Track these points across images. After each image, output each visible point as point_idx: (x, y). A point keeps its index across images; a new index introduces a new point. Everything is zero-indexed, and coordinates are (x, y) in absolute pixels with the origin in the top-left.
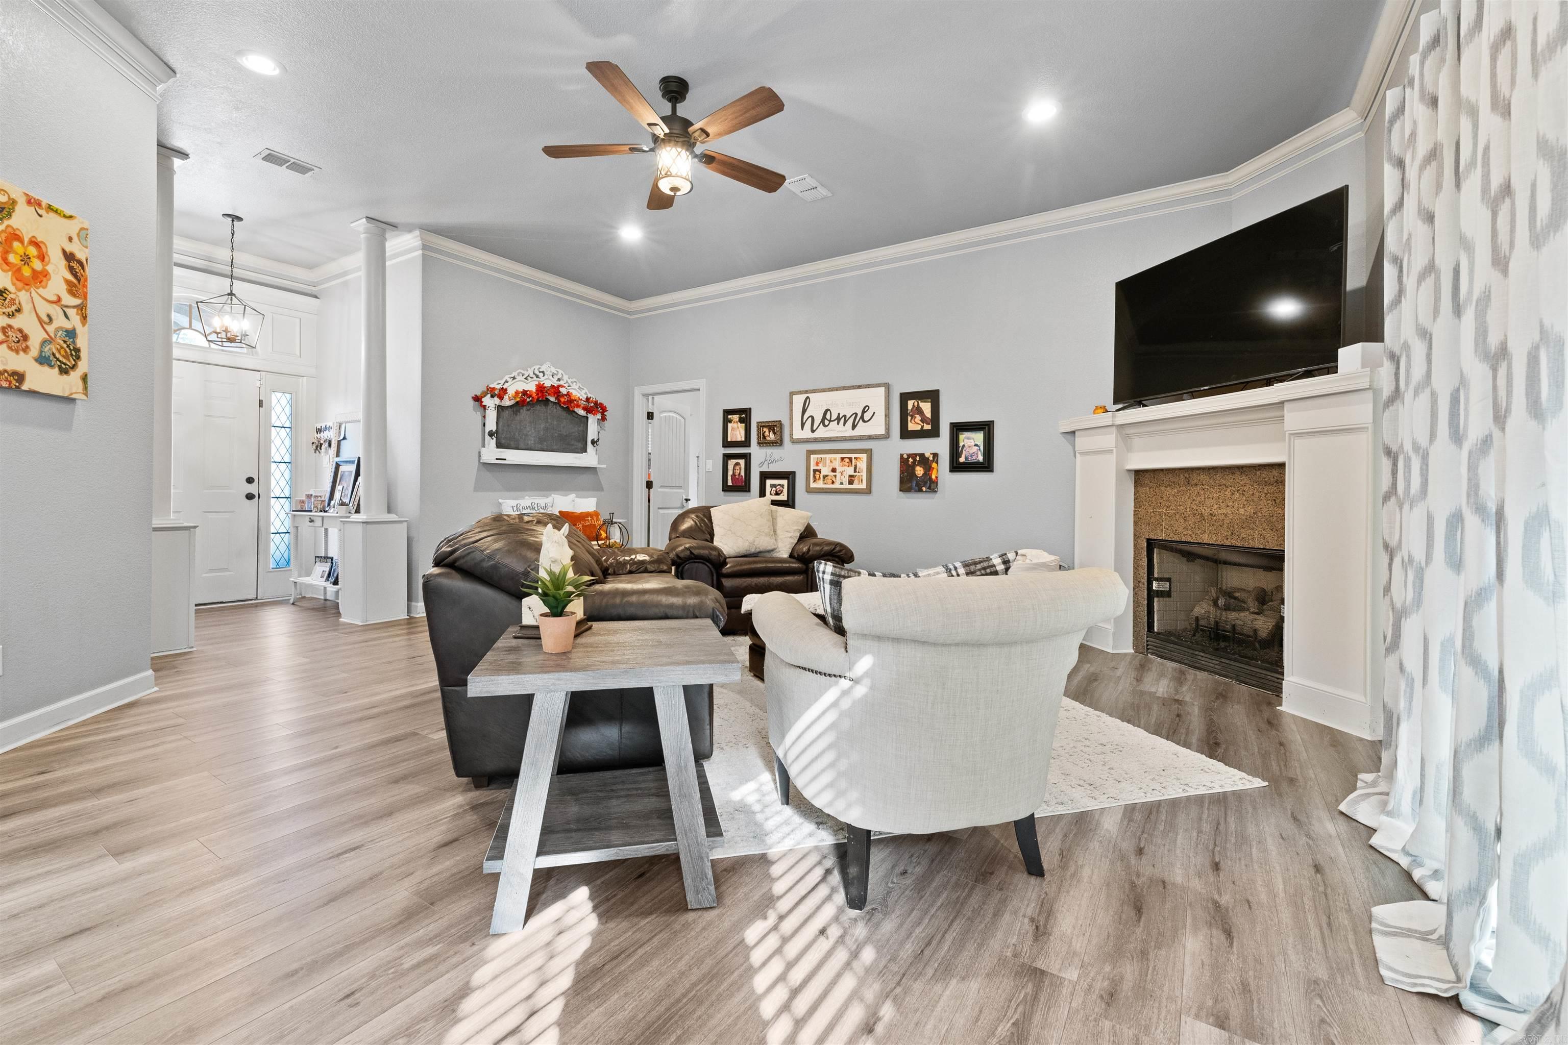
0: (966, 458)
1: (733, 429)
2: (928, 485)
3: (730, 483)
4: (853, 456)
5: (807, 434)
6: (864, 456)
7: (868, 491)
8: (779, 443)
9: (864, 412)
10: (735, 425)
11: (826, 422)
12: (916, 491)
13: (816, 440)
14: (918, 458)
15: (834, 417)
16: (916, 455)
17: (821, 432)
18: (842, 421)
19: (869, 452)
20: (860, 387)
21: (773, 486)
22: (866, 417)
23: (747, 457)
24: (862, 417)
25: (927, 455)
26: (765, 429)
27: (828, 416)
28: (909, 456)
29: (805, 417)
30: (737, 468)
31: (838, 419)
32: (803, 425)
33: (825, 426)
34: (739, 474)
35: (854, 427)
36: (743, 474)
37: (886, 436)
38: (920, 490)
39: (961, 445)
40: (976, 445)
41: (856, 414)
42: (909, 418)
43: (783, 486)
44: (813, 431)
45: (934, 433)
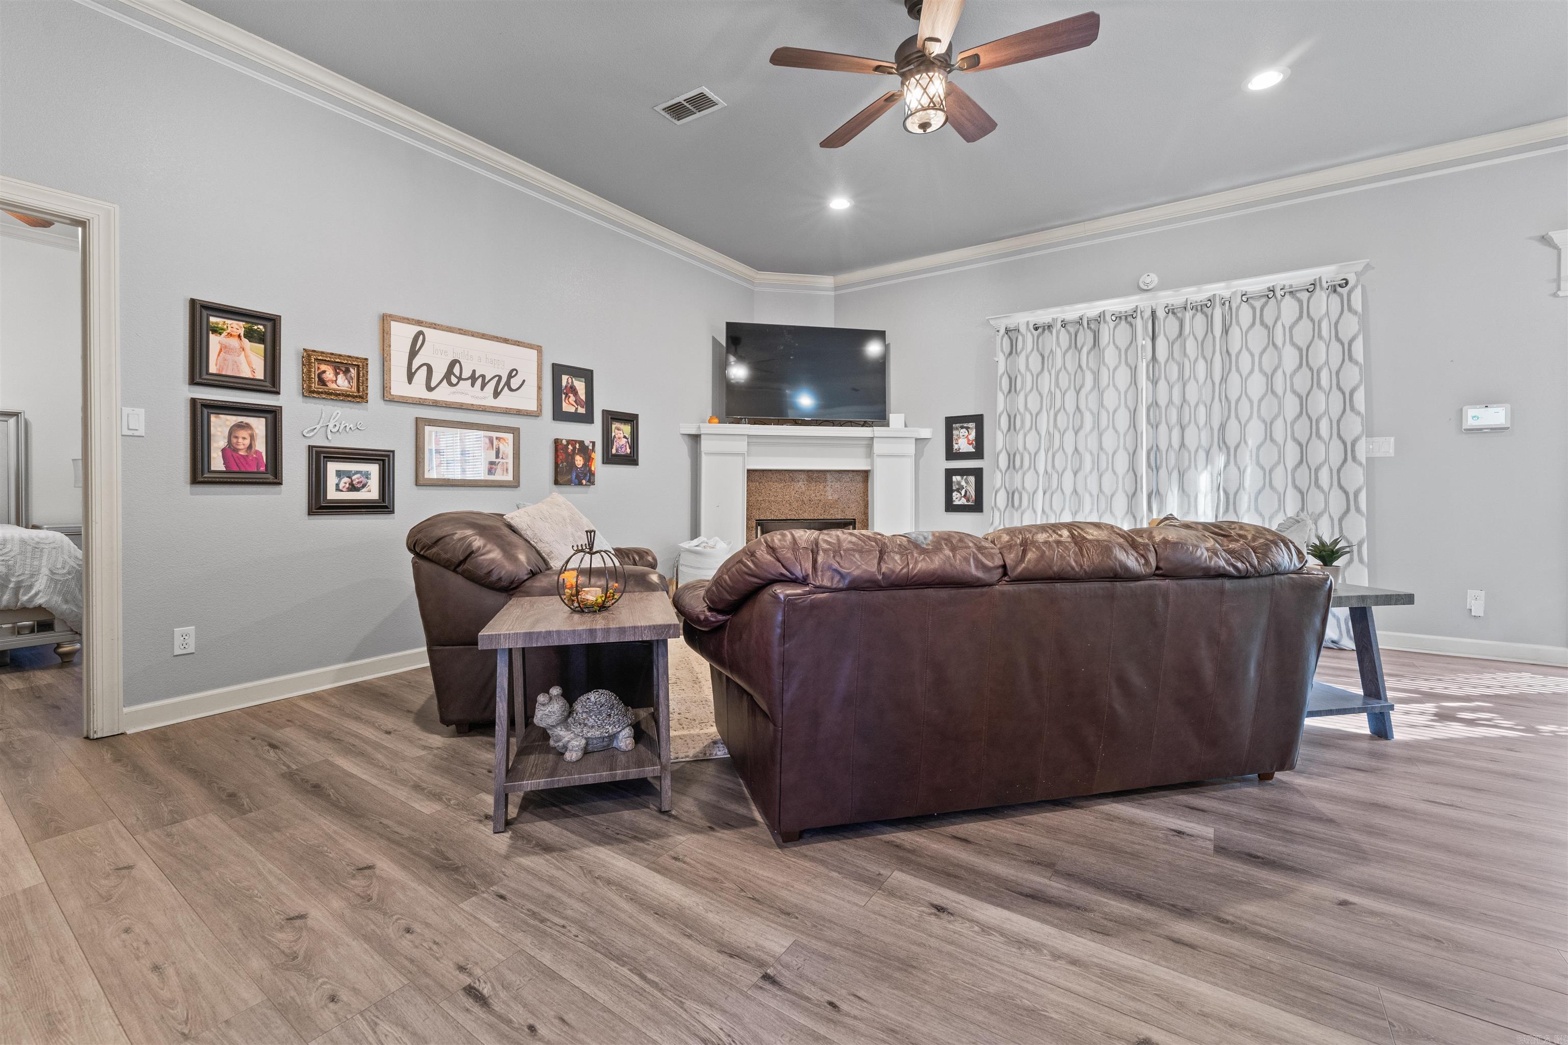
0: (617, 450)
1: (223, 348)
2: (588, 478)
3: (218, 463)
4: (494, 435)
5: (418, 390)
6: (509, 437)
7: (515, 484)
8: (359, 396)
9: (510, 376)
10: (234, 342)
11: (454, 380)
12: (575, 485)
13: (436, 404)
14: (577, 446)
15: (467, 374)
16: (576, 441)
17: (443, 393)
18: (479, 381)
19: (515, 431)
20: (506, 341)
21: (339, 474)
22: (515, 383)
23: (273, 416)
24: (508, 384)
25: (587, 443)
26: (323, 367)
27: (456, 370)
28: (569, 442)
29: (416, 363)
30: (243, 433)
31: (473, 378)
32: (411, 376)
33: (451, 384)
34: (250, 447)
35: (496, 394)
36: (261, 446)
37: (536, 414)
38: (580, 484)
39: (613, 434)
40: (625, 437)
41: (500, 377)
42: (564, 396)
43: (367, 475)
44: (430, 389)
45: (588, 418)
